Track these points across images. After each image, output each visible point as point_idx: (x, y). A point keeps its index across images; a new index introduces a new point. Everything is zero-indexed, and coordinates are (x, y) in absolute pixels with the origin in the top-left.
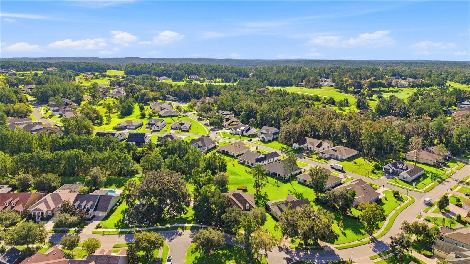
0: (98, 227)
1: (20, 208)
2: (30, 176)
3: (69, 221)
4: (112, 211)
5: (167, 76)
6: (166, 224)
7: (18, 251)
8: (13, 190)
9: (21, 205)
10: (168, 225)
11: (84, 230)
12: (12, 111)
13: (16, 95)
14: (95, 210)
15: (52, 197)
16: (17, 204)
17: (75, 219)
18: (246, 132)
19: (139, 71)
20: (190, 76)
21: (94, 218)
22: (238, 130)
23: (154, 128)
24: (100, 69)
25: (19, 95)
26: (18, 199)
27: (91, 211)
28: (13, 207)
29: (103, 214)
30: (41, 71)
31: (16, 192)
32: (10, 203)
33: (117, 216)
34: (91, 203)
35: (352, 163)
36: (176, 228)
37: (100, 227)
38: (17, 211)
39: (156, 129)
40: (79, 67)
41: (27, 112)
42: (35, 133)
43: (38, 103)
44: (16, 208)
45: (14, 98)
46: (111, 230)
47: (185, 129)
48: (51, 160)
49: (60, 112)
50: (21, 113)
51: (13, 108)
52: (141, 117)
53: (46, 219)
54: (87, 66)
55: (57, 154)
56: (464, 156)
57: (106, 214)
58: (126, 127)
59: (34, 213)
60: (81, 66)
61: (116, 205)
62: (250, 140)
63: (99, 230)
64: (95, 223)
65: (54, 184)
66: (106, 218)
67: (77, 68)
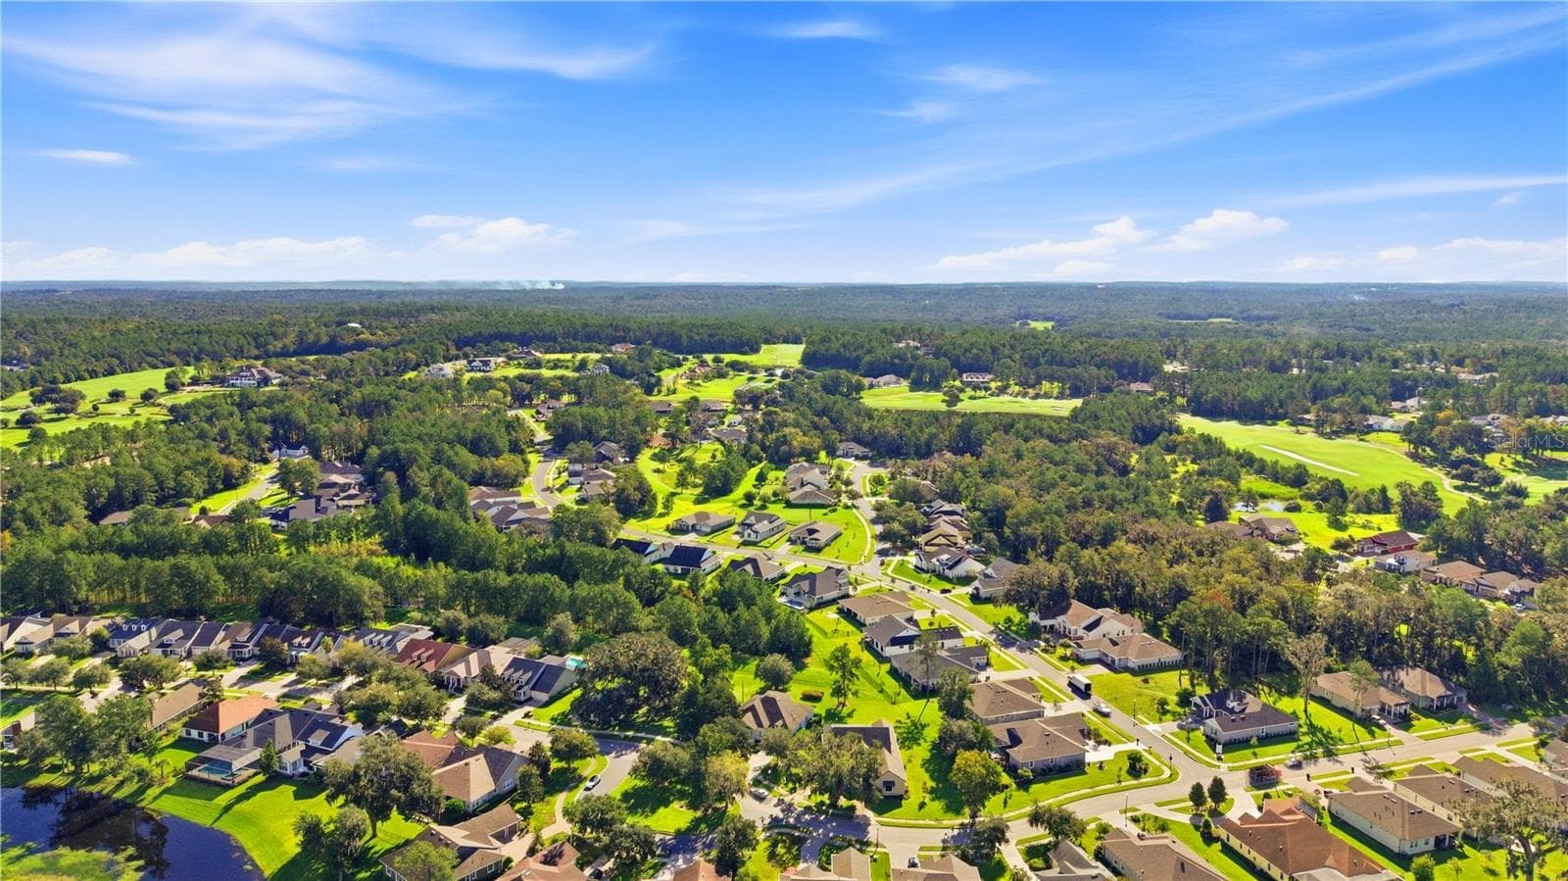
0: (527, 715)
1: (430, 667)
2: (463, 616)
3: (486, 697)
4: (560, 695)
5: (896, 375)
6: (629, 730)
7: (405, 725)
8: (435, 637)
9: (433, 662)
10: (630, 733)
11: (505, 716)
12: (489, 473)
13: (509, 434)
14: (533, 689)
15: (479, 657)
16: (429, 659)
17: (494, 695)
18: (950, 568)
19: (833, 356)
20: (965, 375)
21: (529, 701)
22: (934, 560)
23: (749, 535)
24: (742, 345)
25: (514, 433)
26: (431, 652)
27: (526, 688)
28: (422, 663)
29: (544, 697)
30: (598, 351)
31: (439, 640)
32: (419, 657)
33: (563, 705)
34: (530, 674)
35: (1139, 679)
36: (640, 740)
37: (530, 717)
38: (424, 670)
39: (753, 538)
40: (691, 338)
41: (517, 476)
42: (513, 527)
43: (553, 450)
44: (424, 666)
45: (503, 441)
46: (542, 724)
47: (814, 544)
48: (504, 589)
49: (582, 479)
50: (506, 476)
51: (493, 465)
52: (744, 502)
53: (459, 690)
54: (710, 335)
55: (515, 580)
56: (1513, 710)
57: (547, 699)
58: (693, 526)
59: (448, 679)
60: (697, 338)
61: (572, 684)
62: (945, 591)
63: (526, 720)
64: (527, 709)
65: (493, 635)
66: (547, 704)
67: (685, 341)
